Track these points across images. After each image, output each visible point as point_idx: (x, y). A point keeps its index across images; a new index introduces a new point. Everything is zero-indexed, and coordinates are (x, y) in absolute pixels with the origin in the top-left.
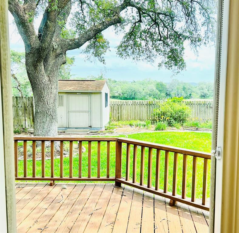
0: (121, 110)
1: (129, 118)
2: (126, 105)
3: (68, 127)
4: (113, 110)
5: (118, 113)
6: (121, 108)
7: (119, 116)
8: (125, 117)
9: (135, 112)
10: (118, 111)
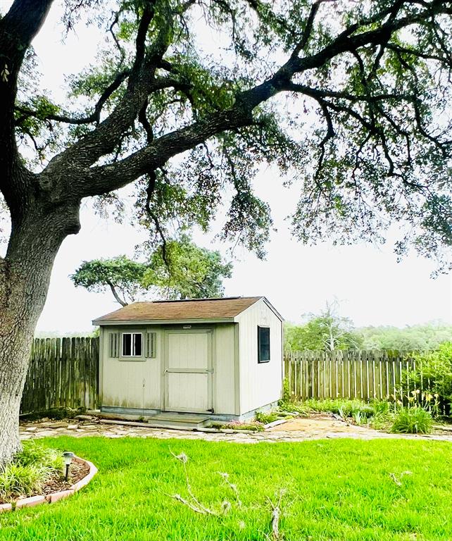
0: (316, 374)
1: (338, 394)
2: (328, 360)
3: (162, 409)
4: (298, 372)
5: (310, 381)
6: (316, 368)
7: (311, 388)
8: (325, 389)
9: (351, 378)
10: (309, 374)
